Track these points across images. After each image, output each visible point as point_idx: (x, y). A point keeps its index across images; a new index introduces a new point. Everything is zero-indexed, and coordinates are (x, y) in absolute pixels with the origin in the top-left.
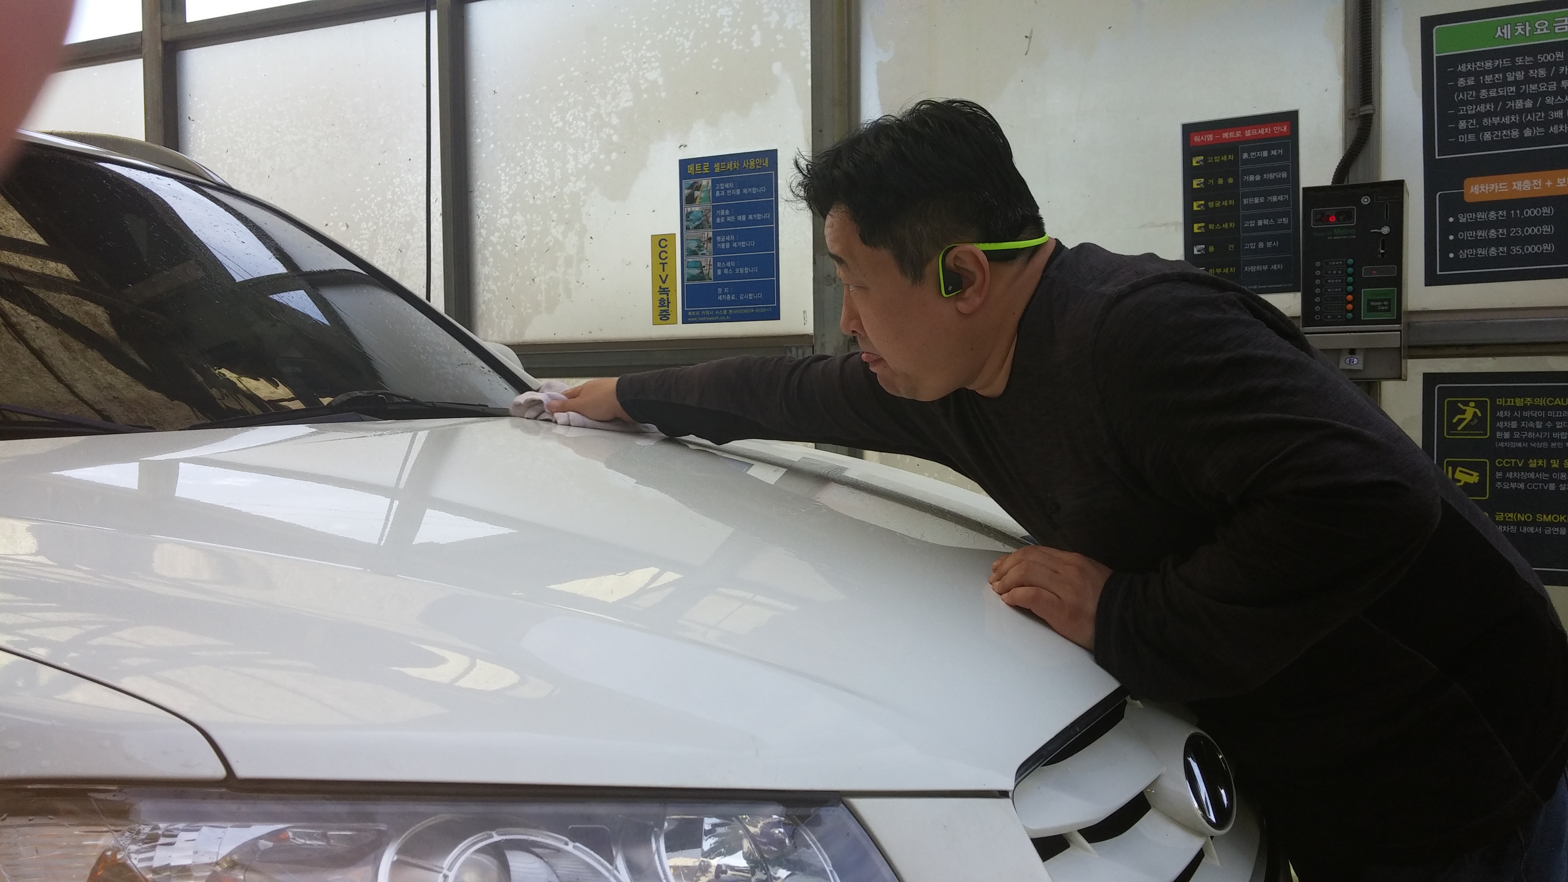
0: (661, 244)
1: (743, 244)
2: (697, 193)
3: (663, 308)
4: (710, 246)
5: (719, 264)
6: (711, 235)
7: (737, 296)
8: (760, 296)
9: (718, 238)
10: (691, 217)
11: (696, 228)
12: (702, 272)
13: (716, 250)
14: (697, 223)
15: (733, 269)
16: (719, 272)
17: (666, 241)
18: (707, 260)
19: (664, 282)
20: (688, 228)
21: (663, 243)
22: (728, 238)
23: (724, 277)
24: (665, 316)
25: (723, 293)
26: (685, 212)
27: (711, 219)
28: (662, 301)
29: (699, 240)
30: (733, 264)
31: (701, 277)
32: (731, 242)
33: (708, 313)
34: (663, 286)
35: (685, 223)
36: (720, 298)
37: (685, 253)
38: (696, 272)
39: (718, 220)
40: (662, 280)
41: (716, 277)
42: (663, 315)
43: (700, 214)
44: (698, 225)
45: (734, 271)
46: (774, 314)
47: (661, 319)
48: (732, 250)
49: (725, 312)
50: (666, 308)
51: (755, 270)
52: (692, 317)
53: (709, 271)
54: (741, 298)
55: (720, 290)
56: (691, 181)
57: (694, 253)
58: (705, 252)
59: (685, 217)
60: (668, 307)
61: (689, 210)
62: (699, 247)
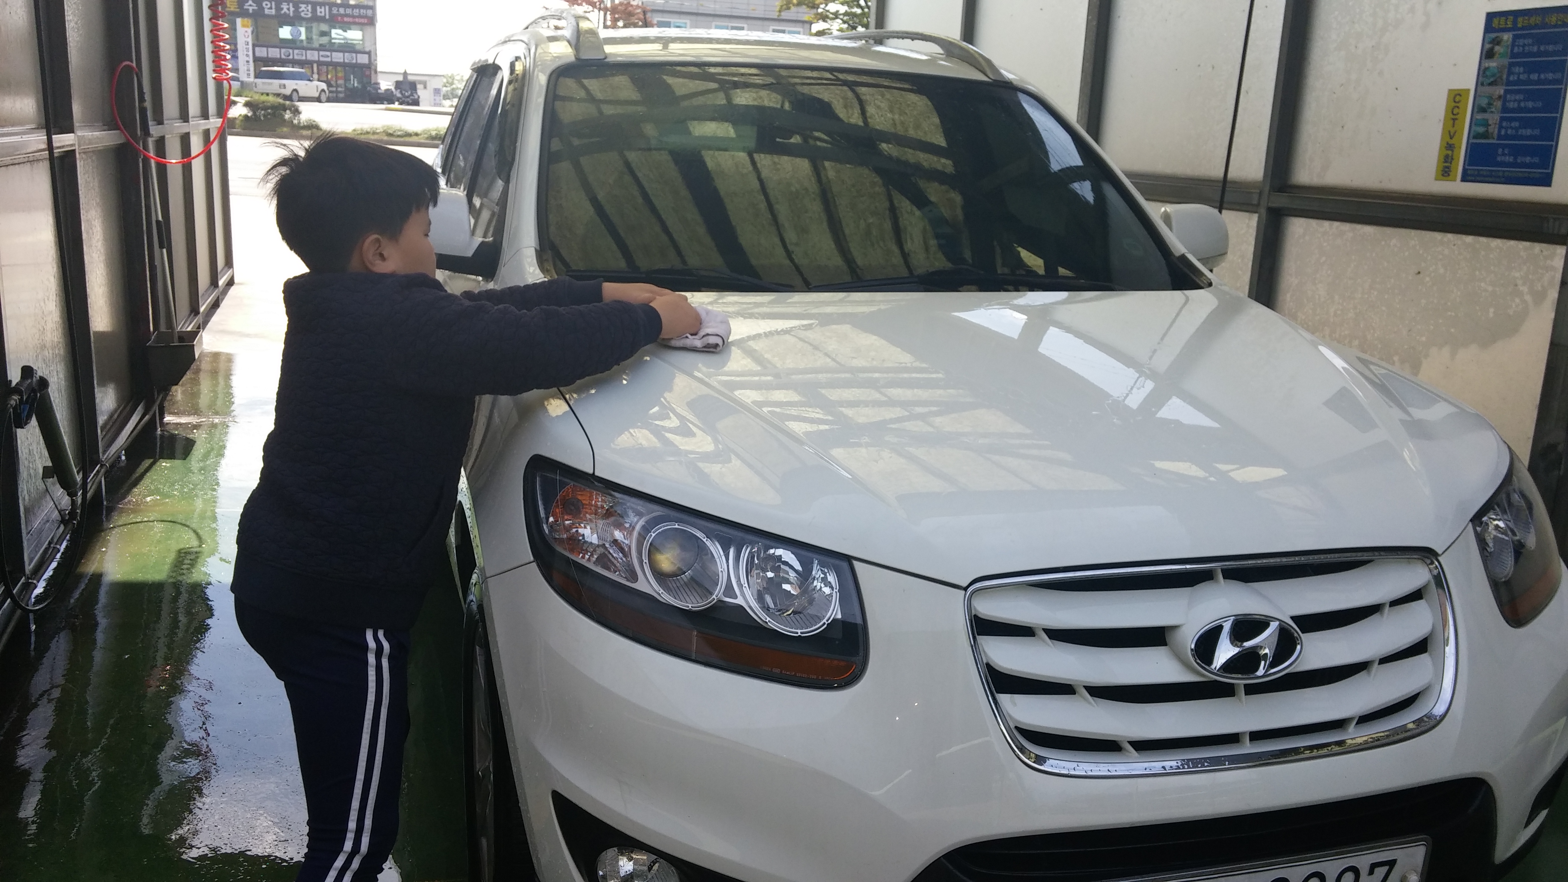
0: (1456, 97)
1: (1530, 104)
2: (1497, 48)
3: (1446, 164)
4: (1499, 104)
5: (1504, 124)
6: (1502, 92)
7: (1515, 159)
8: (1536, 160)
9: (1508, 96)
10: (1488, 73)
11: (1490, 84)
12: (1487, 131)
13: (1505, 109)
14: (1492, 79)
15: (1517, 129)
16: (1503, 132)
17: (1461, 96)
18: (1494, 118)
19: (1451, 138)
20: (1482, 84)
21: (1457, 99)
22: (1517, 97)
23: (1507, 137)
24: (1446, 172)
25: (1504, 154)
26: (1482, 68)
27: (1505, 77)
28: (1447, 156)
29: (1490, 97)
30: (1517, 124)
31: (1485, 135)
32: (1519, 101)
33: (1485, 173)
34: (1451, 142)
35: (1481, 79)
36: (1499, 159)
37: (1476, 110)
38: (1481, 130)
39: (1511, 78)
40: (1450, 135)
41: (1500, 137)
43: (1496, 71)
44: (1492, 82)
45: (1517, 132)
46: (1546, 181)
47: (1443, 175)
48: (1520, 110)
49: (1501, 174)
50: (1449, 165)
51: (1537, 132)
52: (1471, 175)
53: (1494, 130)
54: (1519, 161)
55: (1500, 151)
56: (1493, 35)
57: (1483, 110)
58: (1493, 110)
59: (1482, 72)
60: (1451, 164)
61: (1487, 65)
62: (1490, 104)
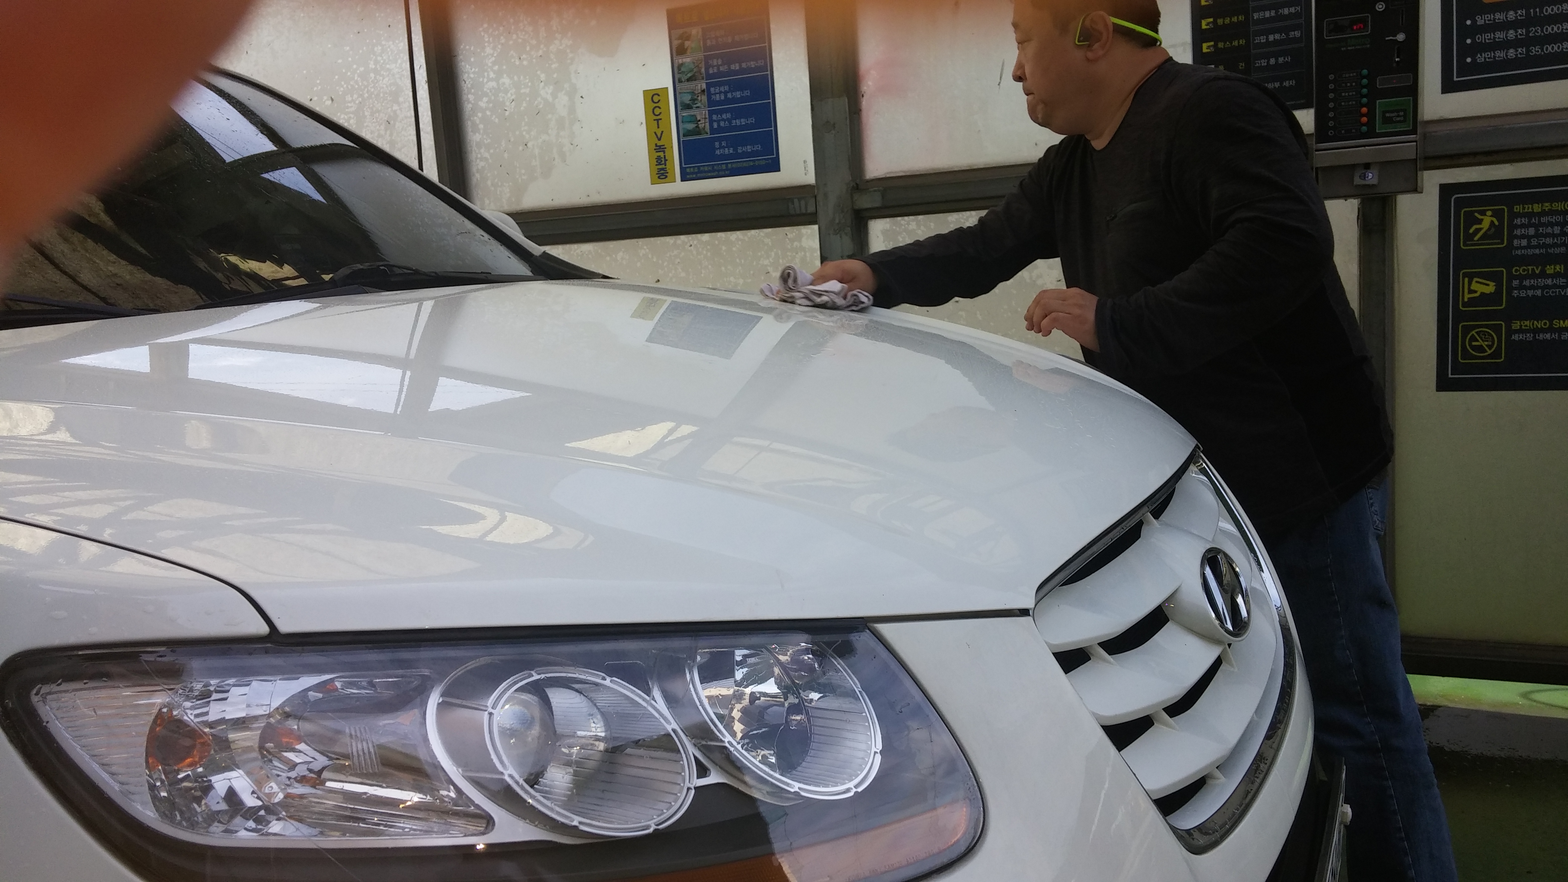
0: (654, 99)
1: (738, 94)
2: (687, 44)
3: (660, 167)
4: (704, 98)
5: (714, 117)
6: (704, 86)
7: (735, 150)
8: (758, 147)
9: (712, 89)
10: (683, 69)
11: (688, 80)
12: (698, 127)
13: (711, 103)
14: (689, 75)
15: (729, 121)
16: (715, 125)
17: (659, 95)
18: (701, 113)
19: (659, 139)
20: (680, 81)
21: (656, 99)
22: (722, 89)
23: (720, 130)
24: (662, 174)
25: (721, 147)
26: (676, 65)
27: (703, 70)
28: (659, 158)
29: (693, 93)
30: (729, 115)
31: (697, 131)
32: (726, 93)
33: (706, 168)
34: (659, 143)
35: (677, 76)
36: (718, 152)
37: (679, 108)
38: (691, 126)
39: (711, 72)
40: (657, 137)
41: (713, 131)
42: (661, 173)
43: (692, 66)
44: (690, 77)
45: (730, 123)
46: (774, 166)
47: (659, 177)
48: (727, 101)
49: (724, 167)
50: (663, 166)
51: (751, 120)
52: (692, 173)
53: (705, 125)
54: (739, 151)
55: (717, 144)
56: (680, 31)
57: (688, 107)
58: (699, 104)
59: (677, 71)
60: (665, 165)
61: (680, 61)
62: (693, 100)
